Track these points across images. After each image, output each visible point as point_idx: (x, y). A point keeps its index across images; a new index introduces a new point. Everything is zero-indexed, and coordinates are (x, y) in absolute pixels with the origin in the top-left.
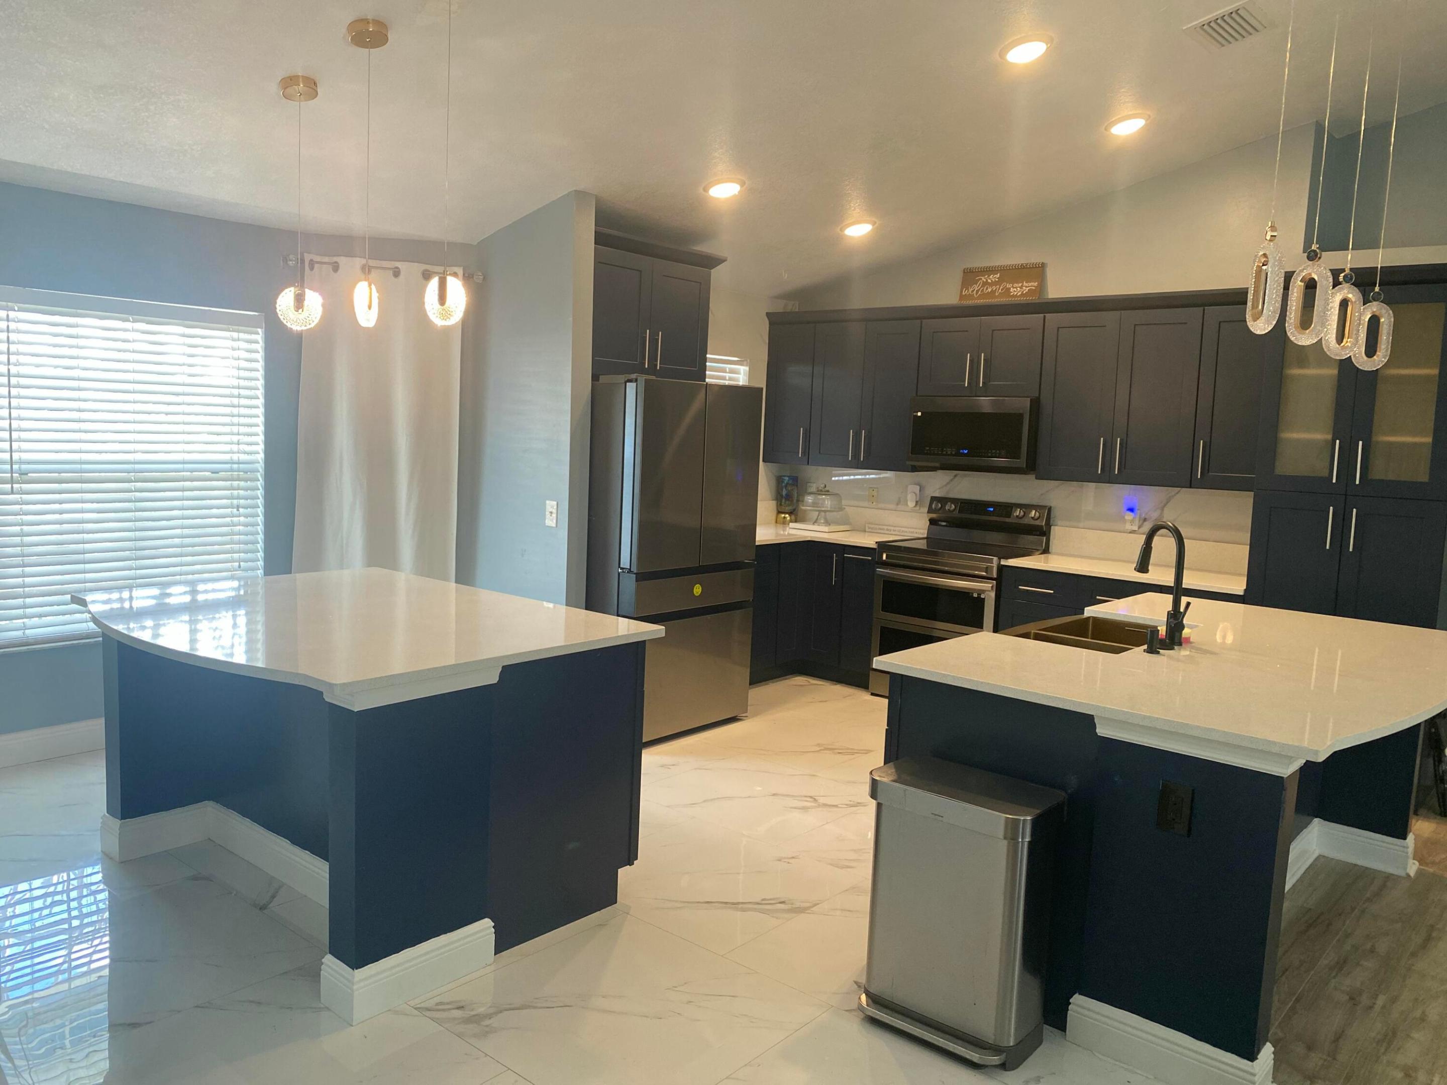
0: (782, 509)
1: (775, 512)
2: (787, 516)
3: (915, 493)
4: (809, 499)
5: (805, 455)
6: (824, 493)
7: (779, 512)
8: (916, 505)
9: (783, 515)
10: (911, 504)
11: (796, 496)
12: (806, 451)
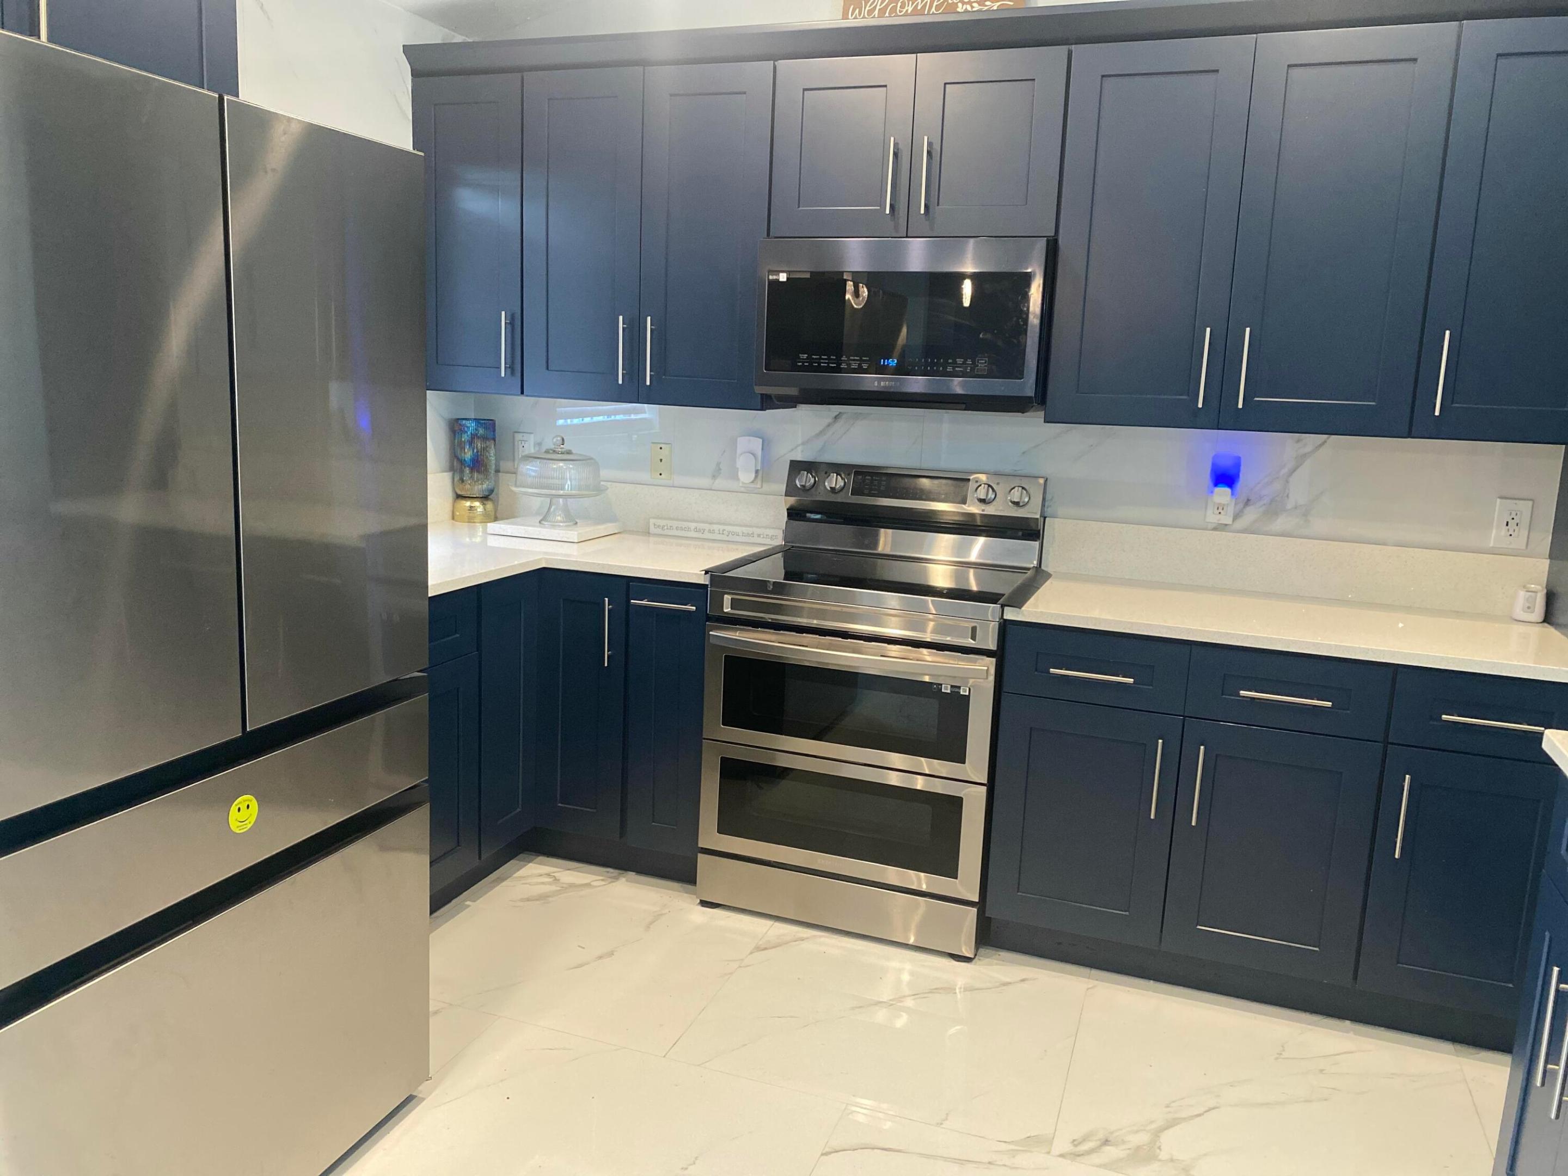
0: (467, 489)
1: (450, 495)
2: (477, 504)
3: (753, 454)
4: (529, 469)
5: (513, 373)
6: (560, 456)
7: (459, 497)
8: (756, 477)
9: (468, 504)
10: (746, 477)
11: (493, 462)
12: (518, 365)
